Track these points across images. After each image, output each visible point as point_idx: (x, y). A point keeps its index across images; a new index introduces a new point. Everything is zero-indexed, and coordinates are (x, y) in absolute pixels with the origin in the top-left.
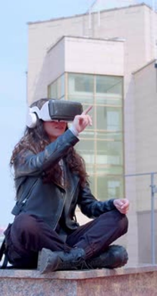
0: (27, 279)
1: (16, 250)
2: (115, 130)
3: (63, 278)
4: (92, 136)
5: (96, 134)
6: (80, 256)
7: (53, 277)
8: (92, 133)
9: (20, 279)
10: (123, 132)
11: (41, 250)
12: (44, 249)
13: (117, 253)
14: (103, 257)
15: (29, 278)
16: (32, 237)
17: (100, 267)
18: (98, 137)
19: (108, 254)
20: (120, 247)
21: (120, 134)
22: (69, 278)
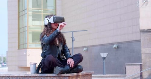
0: (50, 77)
1: (46, 67)
2: (52, 9)
3: (63, 76)
4: (40, 12)
5: (43, 11)
6: (68, 69)
7: (60, 76)
8: (41, 10)
9: (48, 77)
10: (56, 10)
11: (56, 67)
12: (57, 67)
13: (80, 68)
14: (75, 69)
15: (51, 76)
16: (53, 63)
17: (74, 73)
18: (43, 12)
19: (76, 68)
20: (81, 66)
21: (54, 11)
22: (66, 76)
